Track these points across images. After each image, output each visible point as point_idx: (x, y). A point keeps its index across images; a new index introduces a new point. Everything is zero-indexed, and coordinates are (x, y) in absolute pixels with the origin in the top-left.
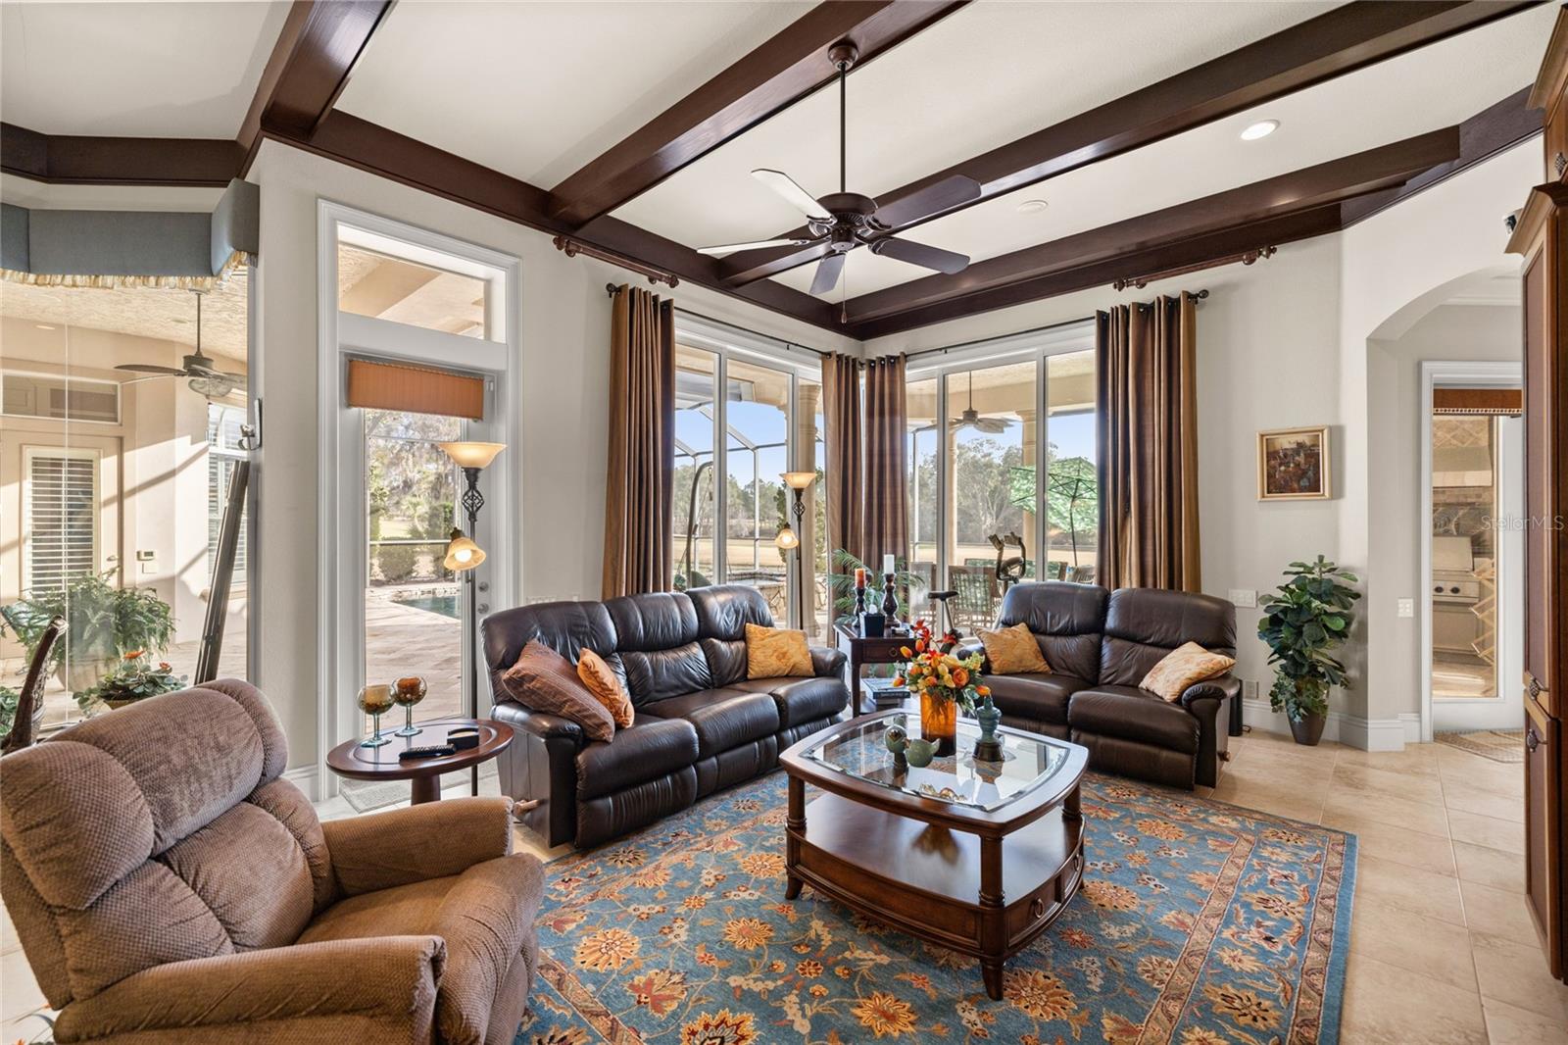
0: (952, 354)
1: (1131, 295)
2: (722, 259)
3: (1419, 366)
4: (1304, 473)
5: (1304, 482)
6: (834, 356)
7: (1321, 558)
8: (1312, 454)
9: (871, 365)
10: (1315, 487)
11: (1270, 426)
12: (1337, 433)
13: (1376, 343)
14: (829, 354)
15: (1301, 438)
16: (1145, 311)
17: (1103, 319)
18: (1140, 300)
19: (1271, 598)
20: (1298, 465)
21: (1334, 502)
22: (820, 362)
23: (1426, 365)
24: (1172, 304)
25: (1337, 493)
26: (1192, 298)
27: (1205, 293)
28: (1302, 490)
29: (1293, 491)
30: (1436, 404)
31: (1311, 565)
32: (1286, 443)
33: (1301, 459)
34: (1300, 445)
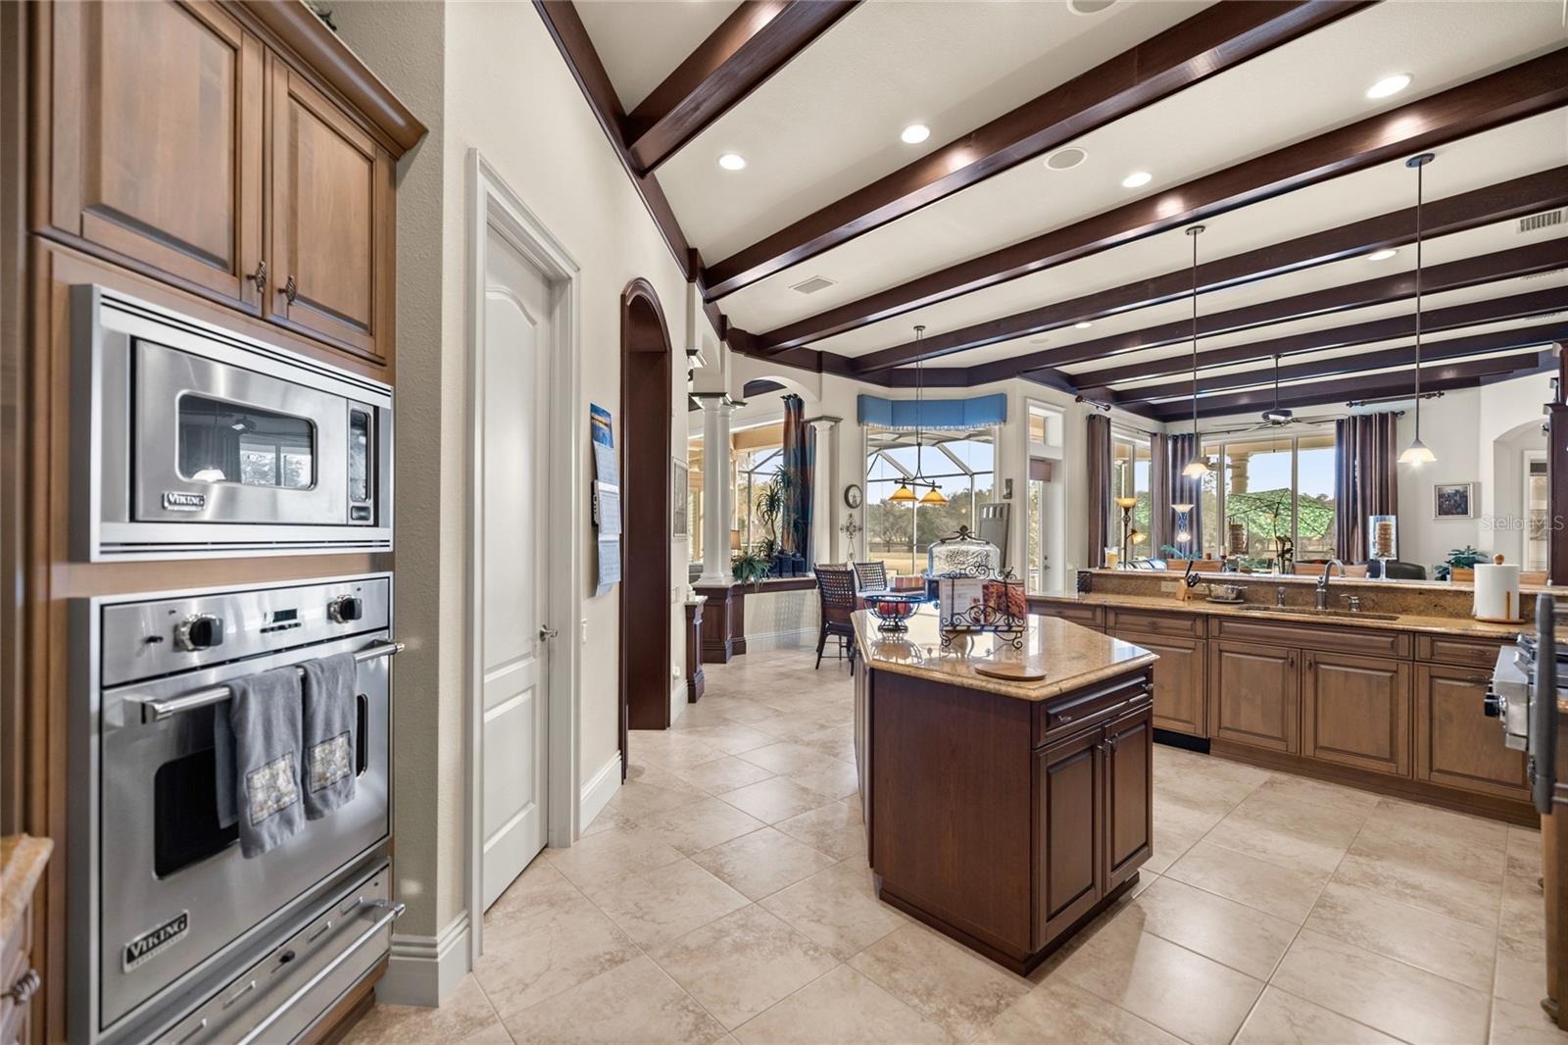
0: (1232, 435)
1: (1358, 410)
2: (1120, 392)
3: (1522, 453)
4: (1459, 505)
5: (1459, 510)
6: (1159, 436)
7: (1469, 547)
8: (1464, 496)
9: (1175, 439)
10: (1465, 512)
11: (1440, 481)
12: (1477, 486)
13: (1500, 443)
14: (1155, 434)
15: (1458, 488)
16: (1367, 420)
17: (1340, 424)
18: (1362, 413)
19: (1441, 567)
20: (1456, 501)
21: (1476, 520)
22: (1149, 439)
23: (1527, 453)
24: (1383, 417)
25: (1478, 515)
26: (1395, 414)
27: (1403, 413)
28: (1458, 513)
29: (1453, 514)
30: (1532, 471)
31: (1463, 550)
32: (1450, 490)
33: (1457, 498)
34: (1457, 491)
